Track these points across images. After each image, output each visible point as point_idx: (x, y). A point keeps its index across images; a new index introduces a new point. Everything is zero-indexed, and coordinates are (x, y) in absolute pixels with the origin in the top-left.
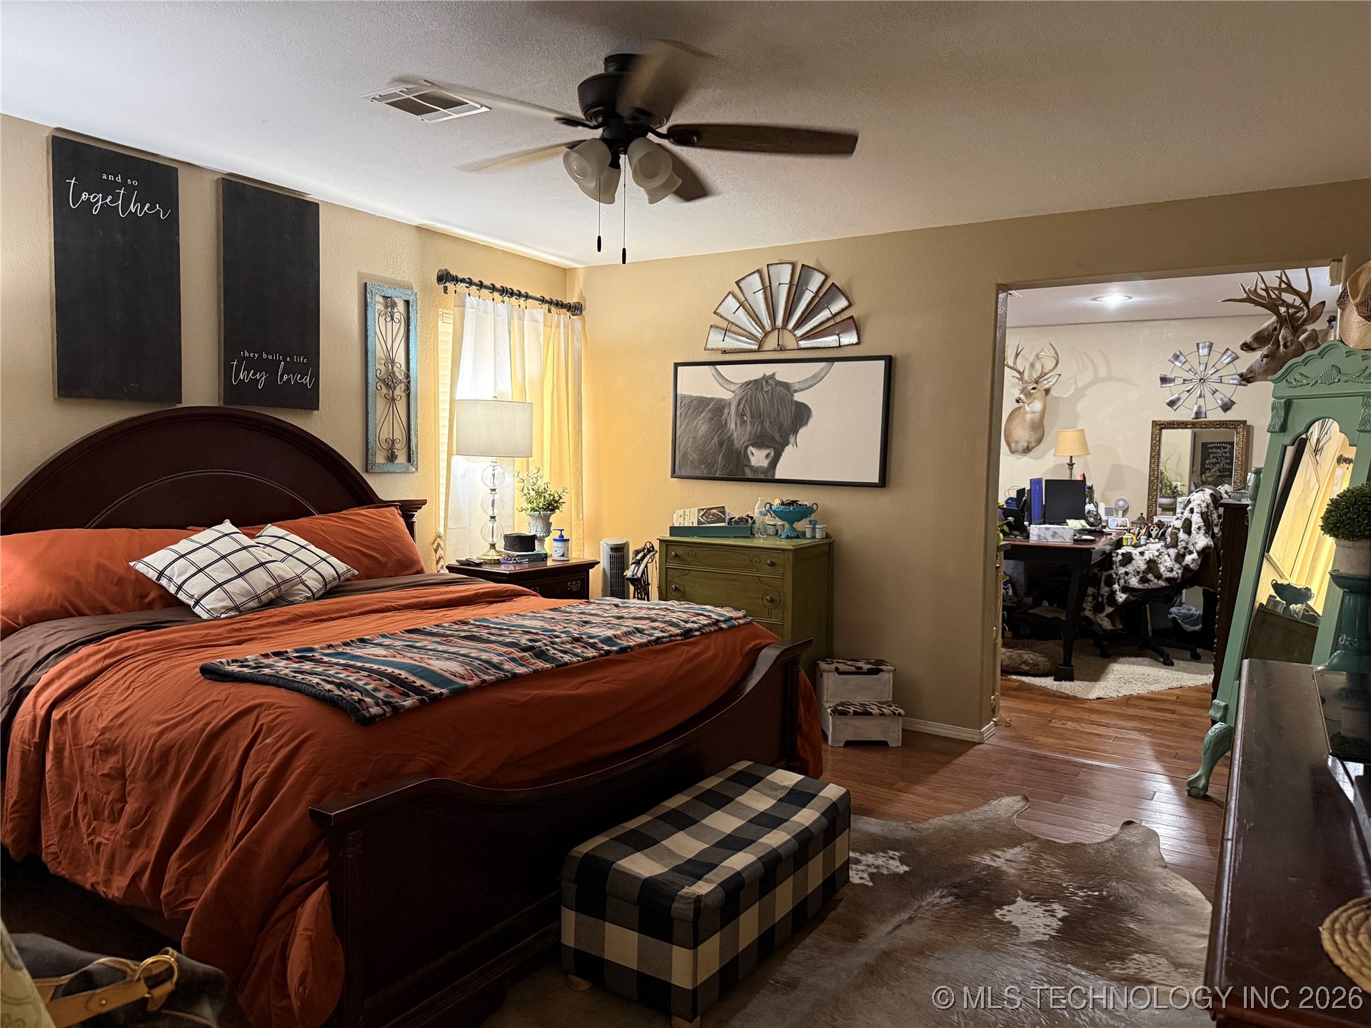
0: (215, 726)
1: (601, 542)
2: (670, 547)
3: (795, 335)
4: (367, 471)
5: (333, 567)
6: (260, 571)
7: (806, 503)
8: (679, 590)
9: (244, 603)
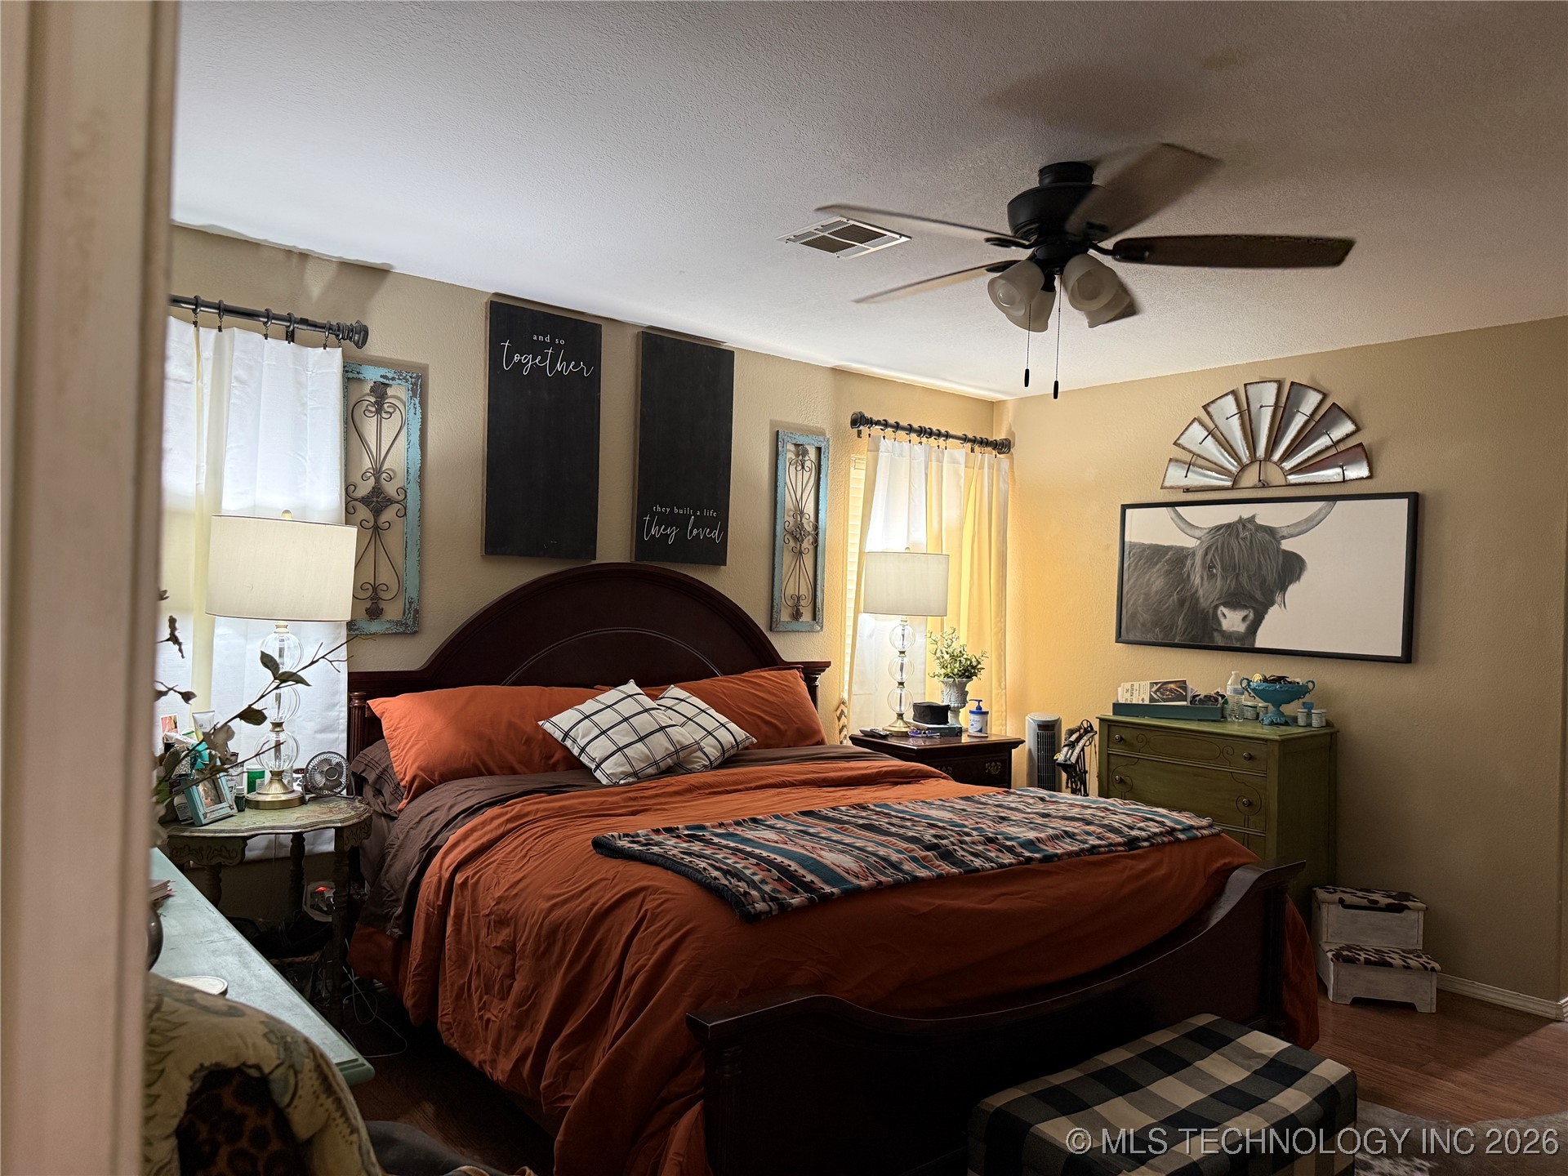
0: (600, 908)
1: (1027, 718)
2: (1113, 729)
3: (1282, 469)
4: (771, 629)
5: (731, 733)
6: (659, 735)
7: (1297, 680)
8: (1125, 783)
9: (643, 769)
